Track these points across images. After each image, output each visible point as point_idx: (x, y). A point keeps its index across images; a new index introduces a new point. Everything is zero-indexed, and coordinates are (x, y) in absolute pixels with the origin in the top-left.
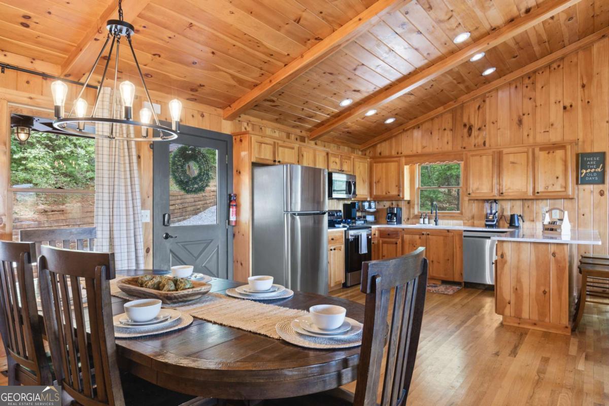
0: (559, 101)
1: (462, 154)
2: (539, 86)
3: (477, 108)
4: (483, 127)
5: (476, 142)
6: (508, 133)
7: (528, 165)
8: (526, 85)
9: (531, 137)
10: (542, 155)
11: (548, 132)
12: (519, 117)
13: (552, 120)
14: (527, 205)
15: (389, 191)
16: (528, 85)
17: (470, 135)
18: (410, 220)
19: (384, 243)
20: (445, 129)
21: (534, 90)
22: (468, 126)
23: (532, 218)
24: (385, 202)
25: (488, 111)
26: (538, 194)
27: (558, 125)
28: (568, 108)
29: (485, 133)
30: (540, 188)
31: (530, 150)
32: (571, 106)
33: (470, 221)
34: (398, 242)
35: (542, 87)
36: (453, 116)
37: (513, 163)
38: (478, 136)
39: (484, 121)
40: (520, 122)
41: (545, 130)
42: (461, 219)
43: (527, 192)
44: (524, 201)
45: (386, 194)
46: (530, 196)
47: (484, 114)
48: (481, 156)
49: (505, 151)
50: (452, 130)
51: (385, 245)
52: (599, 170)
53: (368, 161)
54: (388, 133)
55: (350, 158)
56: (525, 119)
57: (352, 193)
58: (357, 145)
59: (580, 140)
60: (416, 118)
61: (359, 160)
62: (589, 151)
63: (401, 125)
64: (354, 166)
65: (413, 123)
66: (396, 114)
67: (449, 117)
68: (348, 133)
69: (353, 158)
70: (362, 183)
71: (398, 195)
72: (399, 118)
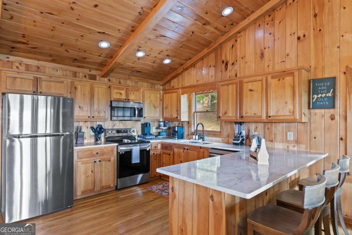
0: (293, 32)
1: (216, 85)
2: (277, 22)
3: (231, 46)
4: (236, 62)
5: (231, 75)
6: (253, 65)
7: (262, 92)
8: (267, 23)
9: (271, 67)
10: (273, 82)
11: (284, 61)
12: (262, 50)
13: (288, 51)
14: (267, 127)
15: (173, 114)
16: (269, 22)
17: (226, 69)
18: (189, 136)
19: (164, 153)
20: (210, 66)
21: (274, 26)
22: (225, 62)
23: (271, 139)
24: (175, 122)
25: (238, 48)
26: (270, 118)
27: (293, 55)
28: (302, 38)
29: (236, 66)
30: (272, 113)
31: (264, 78)
32: (304, 36)
33: (226, 139)
34: (171, 154)
35: (280, 22)
36: (215, 56)
37: (251, 90)
38: (232, 69)
39: (236, 57)
40: (262, 55)
41: (281, 61)
42: (220, 137)
43: (261, 116)
44: (265, 123)
45: (171, 116)
46: (264, 119)
47: (236, 51)
48: (228, 86)
49: (245, 80)
50: (215, 66)
51: (164, 155)
52: (330, 95)
53: (160, 93)
54: (175, 71)
55: (139, 90)
56: (266, 52)
57: (136, 116)
58: (157, 82)
59: (313, 67)
60: (190, 59)
61: (149, 92)
62: (320, 76)
63: (182, 65)
64: (143, 96)
65: (189, 63)
66: (168, 56)
67: (213, 55)
68: (138, 72)
69: (142, 90)
70: (153, 108)
71: (177, 118)
72: (174, 59)
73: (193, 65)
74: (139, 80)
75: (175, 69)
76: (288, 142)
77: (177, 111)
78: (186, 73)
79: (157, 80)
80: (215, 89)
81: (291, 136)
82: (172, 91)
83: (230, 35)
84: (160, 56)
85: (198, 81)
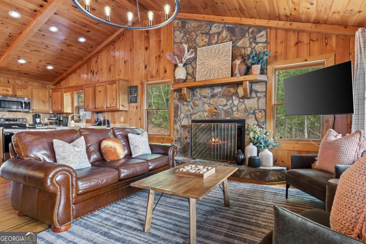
0: (123, 58)
2: (116, 50)
3: (95, 61)
4: (98, 72)
5: (95, 80)
6: (106, 75)
7: (104, 93)
8: (112, 49)
10: (109, 87)
11: (119, 75)
12: (110, 66)
13: (121, 69)
17: (93, 76)
20: (84, 73)
21: (115, 52)
22: (92, 71)
25: (99, 63)
26: (107, 108)
27: (123, 71)
29: (98, 75)
30: (108, 105)
31: (105, 84)
32: (127, 61)
36: (87, 66)
37: (100, 91)
39: (98, 69)
40: (110, 69)
45: (58, 109)
47: (98, 65)
49: (97, 85)
50: (87, 74)
52: (135, 95)
53: (49, 91)
54: (62, 75)
55: (26, 88)
56: (112, 67)
57: (24, 108)
58: (49, 82)
59: (130, 79)
60: (70, 67)
61: (38, 90)
62: (132, 85)
63: (66, 71)
64: (32, 93)
65: (70, 70)
66: (48, 64)
67: (85, 66)
68: (25, 74)
69: (30, 88)
70: (42, 103)
71: (61, 110)
72: (56, 66)
73: (74, 71)
74: (29, 80)
75: (61, 74)
76: (121, 123)
77: (61, 105)
78: (70, 77)
79: (48, 81)
80: (82, 89)
81: (122, 119)
82: (58, 90)
83: (93, 53)
84: (42, 63)
85: (78, 83)
